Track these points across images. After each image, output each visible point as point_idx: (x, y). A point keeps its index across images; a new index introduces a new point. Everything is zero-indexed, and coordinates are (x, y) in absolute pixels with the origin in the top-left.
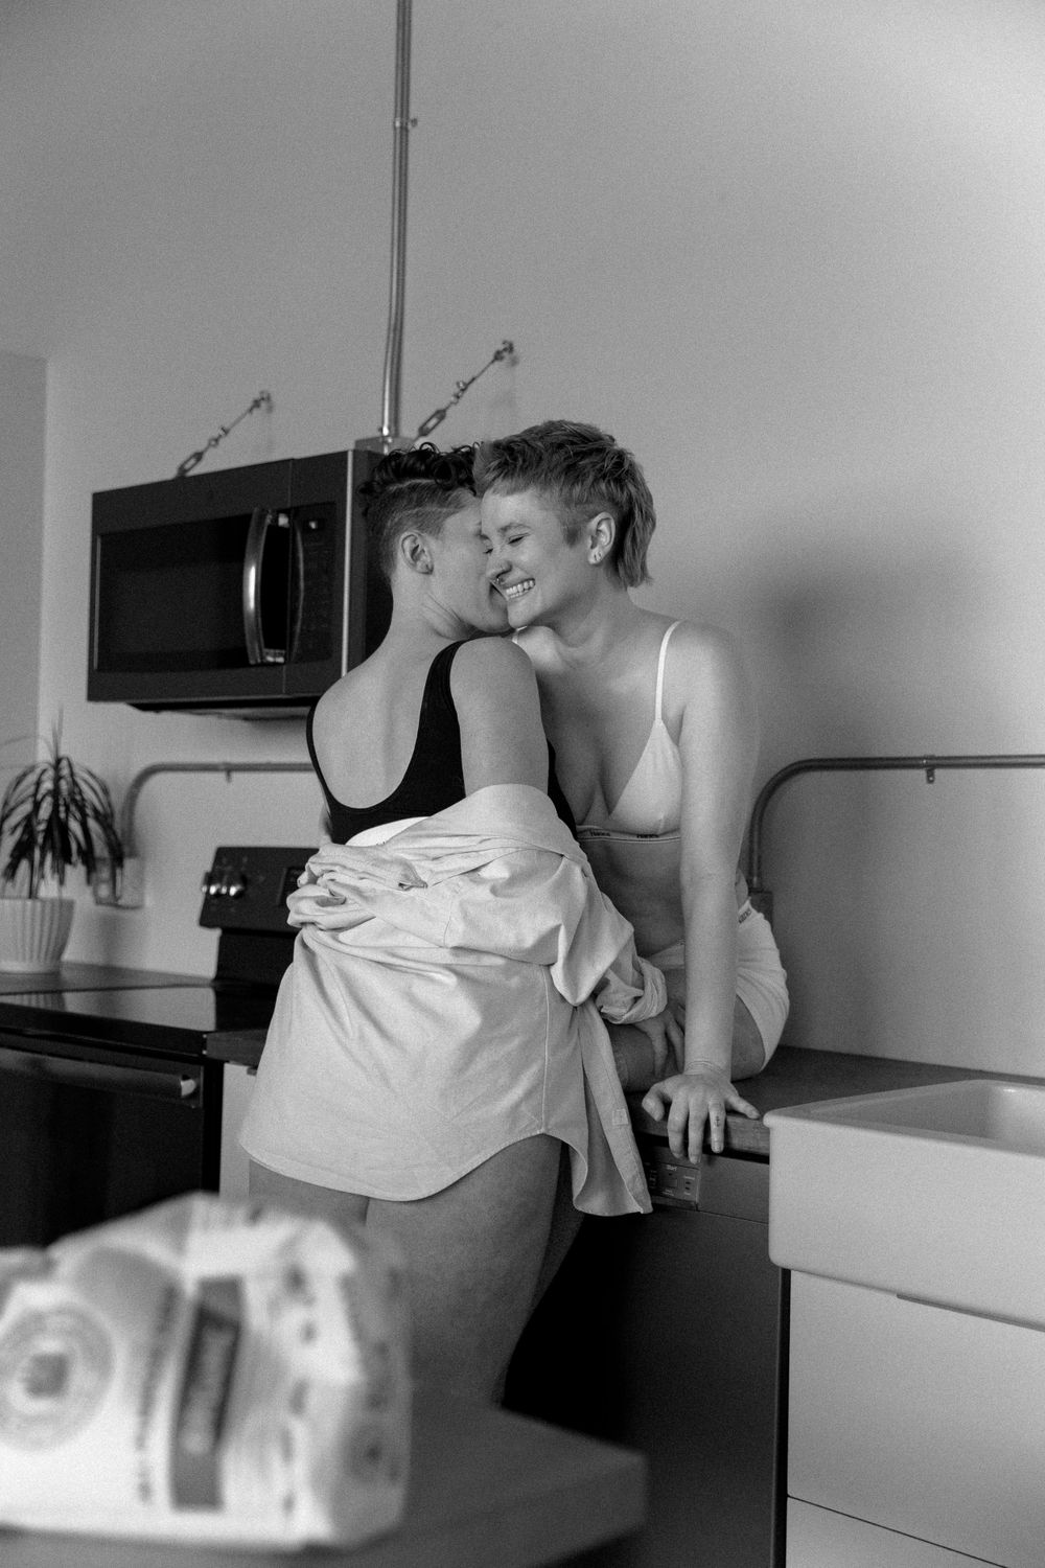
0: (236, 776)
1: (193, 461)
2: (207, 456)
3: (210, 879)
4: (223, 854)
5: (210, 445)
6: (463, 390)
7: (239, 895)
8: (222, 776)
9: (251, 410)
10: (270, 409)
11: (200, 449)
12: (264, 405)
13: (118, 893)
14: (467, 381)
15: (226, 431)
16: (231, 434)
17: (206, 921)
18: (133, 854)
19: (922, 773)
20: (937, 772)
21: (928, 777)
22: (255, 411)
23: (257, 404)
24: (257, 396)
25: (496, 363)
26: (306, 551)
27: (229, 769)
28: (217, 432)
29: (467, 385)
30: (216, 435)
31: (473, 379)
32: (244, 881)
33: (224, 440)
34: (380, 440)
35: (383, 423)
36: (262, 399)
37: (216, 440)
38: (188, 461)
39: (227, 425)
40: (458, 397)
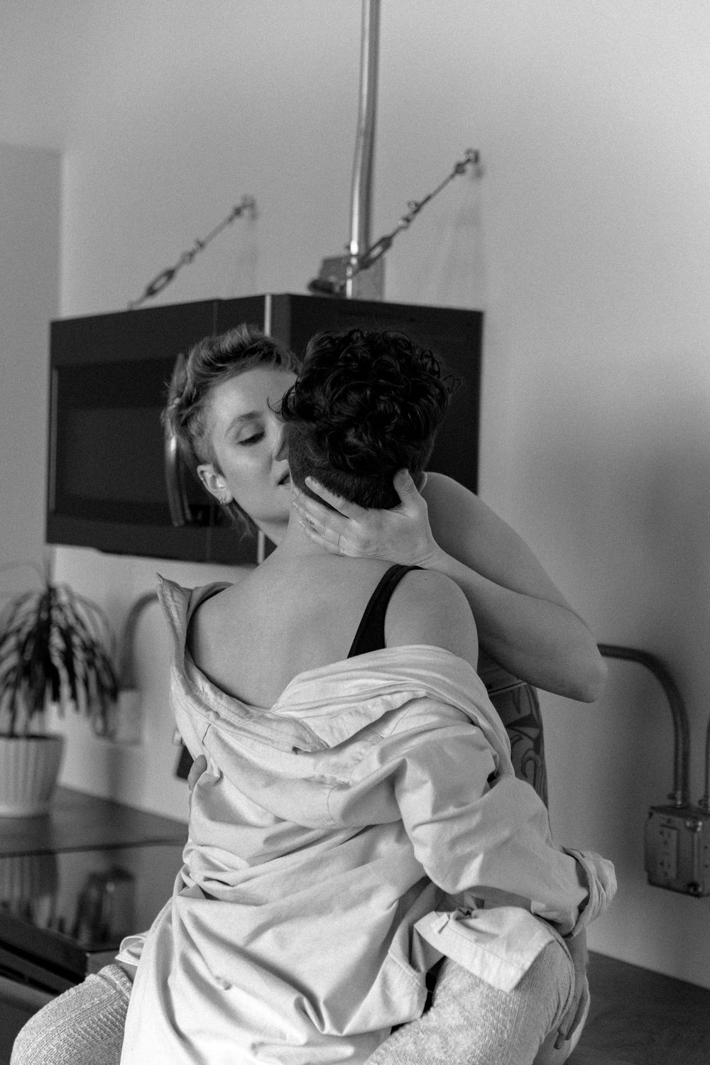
1: (163, 280)
2: (180, 275)
5: (183, 262)
6: (415, 212)
9: (231, 220)
10: (254, 217)
11: (171, 264)
12: (246, 212)
14: (420, 201)
15: (201, 245)
16: (208, 247)
18: (133, 686)
22: (237, 221)
23: (238, 212)
24: (243, 200)
25: (458, 177)
28: (191, 246)
29: (418, 208)
30: (190, 249)
31: (428, 198)
33: (198, 257)
34: (343, 261)
35: (351, 239)
36: (244, 206)
37: (191, 255)
38: (158, 279)
39: (202, 238)
40: (408, 220)
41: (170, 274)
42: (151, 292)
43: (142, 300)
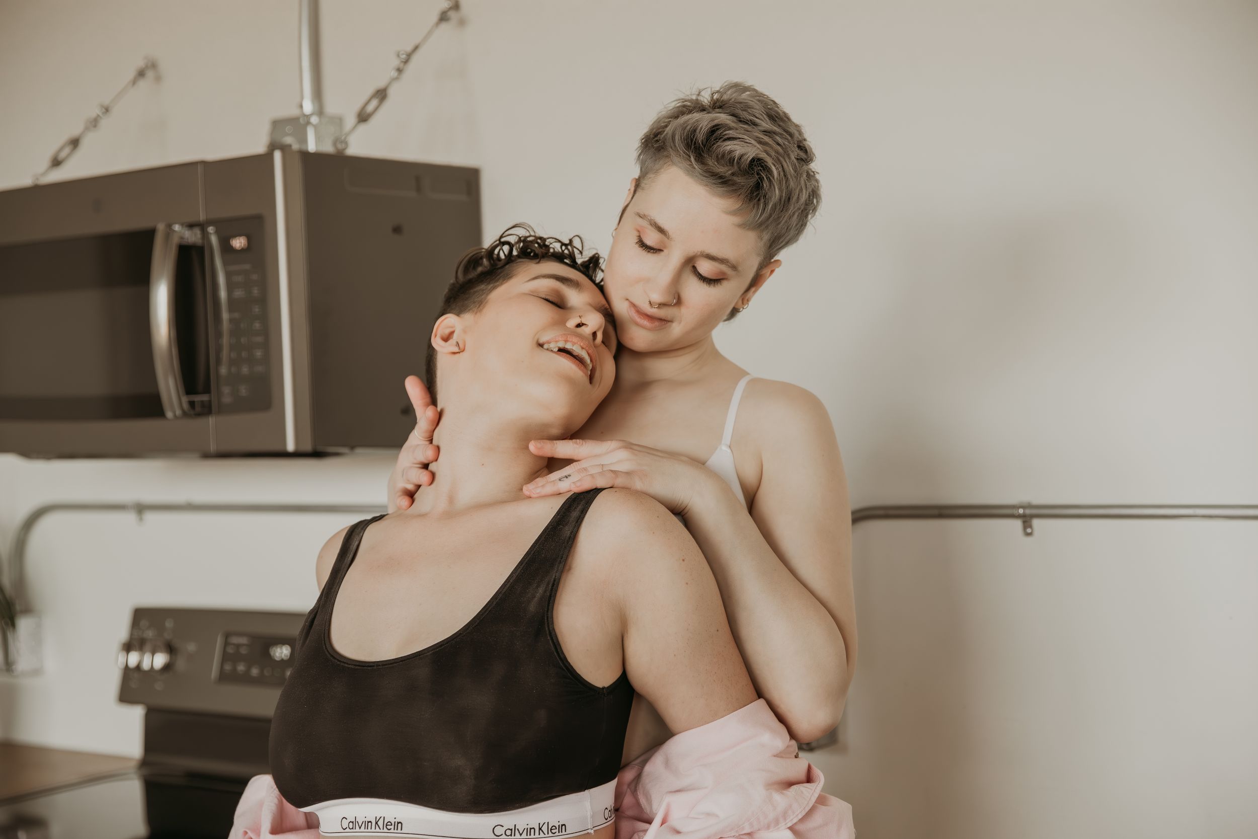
0: (151, 517)
1: (67, 151)
2: (85, 144)
3: (128, 647)
4: (141, 615)
5: (87, 129)
6: (406, 62)
7: (167, 668)
8: (130, 518)
9: (134, 82)
10: (158, 79)
11: (75, 132)
12: (150, 74)
13: (11, 658)
14: (409, 49)
15: (107, 110)
16: (113, 114)
17: (126, 696)
18: (28, 610)
19: (1018, 524)
20: (1036, 522)
21: (1025, 528)
22: (140, 83)
23: (141, 74)
24: (141, 63)
25: (442, 26)
26: (228, 275)
27: (141, 509)
28: (96, 111)
29: (409, 56)
30: (94, 115)
31: (416, 48)
32: (170, 649)
33: (104, 122)
34: (301, 121)
35: (302, 98)
36: (147, 67)
37: (94, 123)
38: (61, 149)
39: (106, 102)
40: (400, 71)
41: (75, 143)
42: (56, 163)
43: (45, 173)
